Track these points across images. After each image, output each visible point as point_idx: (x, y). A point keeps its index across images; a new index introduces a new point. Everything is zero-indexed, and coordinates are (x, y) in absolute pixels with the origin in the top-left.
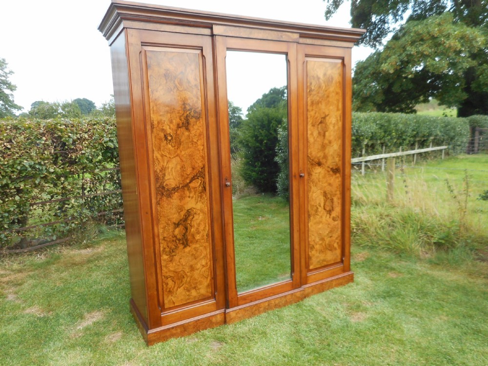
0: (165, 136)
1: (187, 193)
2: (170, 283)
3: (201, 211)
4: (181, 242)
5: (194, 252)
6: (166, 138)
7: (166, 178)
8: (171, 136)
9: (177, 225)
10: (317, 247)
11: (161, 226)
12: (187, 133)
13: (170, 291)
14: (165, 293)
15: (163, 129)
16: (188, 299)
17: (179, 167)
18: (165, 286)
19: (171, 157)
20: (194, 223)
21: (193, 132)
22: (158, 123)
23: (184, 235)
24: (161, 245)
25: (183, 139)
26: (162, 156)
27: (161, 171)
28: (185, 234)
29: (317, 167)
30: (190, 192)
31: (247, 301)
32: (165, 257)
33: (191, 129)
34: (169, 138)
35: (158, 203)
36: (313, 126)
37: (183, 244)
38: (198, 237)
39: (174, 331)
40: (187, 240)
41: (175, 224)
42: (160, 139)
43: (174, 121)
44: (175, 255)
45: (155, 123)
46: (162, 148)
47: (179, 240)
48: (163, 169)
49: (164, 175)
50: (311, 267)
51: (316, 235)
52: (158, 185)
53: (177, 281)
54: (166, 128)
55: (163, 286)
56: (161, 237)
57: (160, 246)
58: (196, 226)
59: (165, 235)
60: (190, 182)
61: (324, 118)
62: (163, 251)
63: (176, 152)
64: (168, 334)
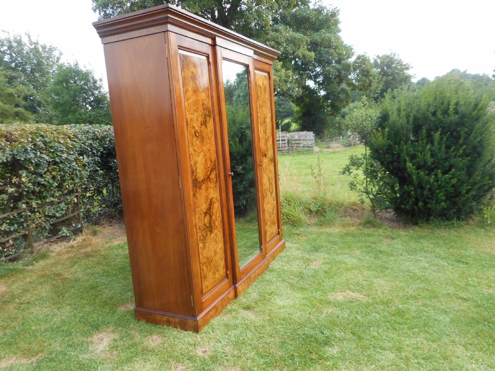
0: (195, 132)
1: (209, 184)
2: (205, 268)
3: (217, 199)
4: (209, 229)
5: (215, 238)
6: (196, 135)
7: (198, 171)
8: (198, 133)
9: (206, 214)
10: (268, 223)
11: (197, 216)
12: (206, 130)
13: (205, 277)
14: (203, 279)
15: (193, 126)
16: (215, 282)
17: (204, 160)
18: (202, 272)
19: (200, 152)
20: (214, 212)
21: (209, 129)
22: (191, 120)
23: (210, 223)
24: (198, 234)
25: (204, 135)
26: (195, 151)
27: (194, 165)
28: (210, 221)
29: (265, 158)
30: (211, 183)
31: (245, 274)
32: (201, 245)
33: (208, 126)
34: (197, 134)
35: (194, 195)
36: (261, 125)
37: (210, 231)
38: (217, 224)
39: (211, 313)
40: (211, 227)
41: (204, 213)
42: (192, 136)
43: (199, 119)
44: (206, 242)
45: (189, 120)
46: (194, 144)
47: (208, 227)
48: (195, 163)
49: (196, 168)
50: (267, 240)
51: (267, 213)
52: (194, 177)
53: (209, 266)
54: (195, 125)
55: (201, 273)
56: (198, 227)
57: (197, 236)
58: (215, 213)
59: (200, 225)
60: (210, 174)
61: (265, 119)
62: (200, 240)
63: (201, 147)
64: (208, 316)
